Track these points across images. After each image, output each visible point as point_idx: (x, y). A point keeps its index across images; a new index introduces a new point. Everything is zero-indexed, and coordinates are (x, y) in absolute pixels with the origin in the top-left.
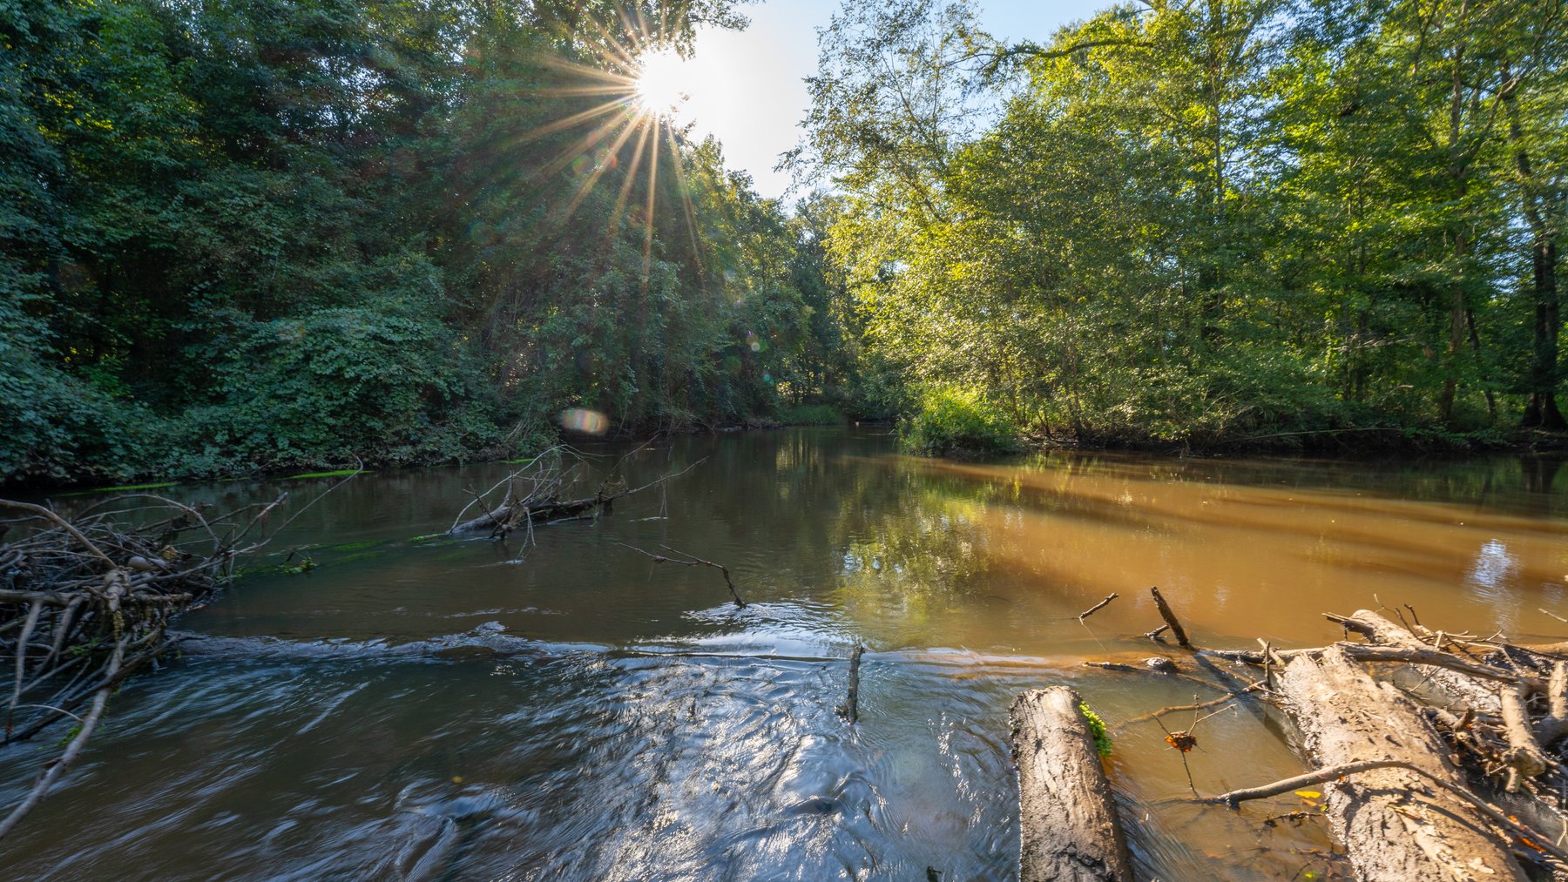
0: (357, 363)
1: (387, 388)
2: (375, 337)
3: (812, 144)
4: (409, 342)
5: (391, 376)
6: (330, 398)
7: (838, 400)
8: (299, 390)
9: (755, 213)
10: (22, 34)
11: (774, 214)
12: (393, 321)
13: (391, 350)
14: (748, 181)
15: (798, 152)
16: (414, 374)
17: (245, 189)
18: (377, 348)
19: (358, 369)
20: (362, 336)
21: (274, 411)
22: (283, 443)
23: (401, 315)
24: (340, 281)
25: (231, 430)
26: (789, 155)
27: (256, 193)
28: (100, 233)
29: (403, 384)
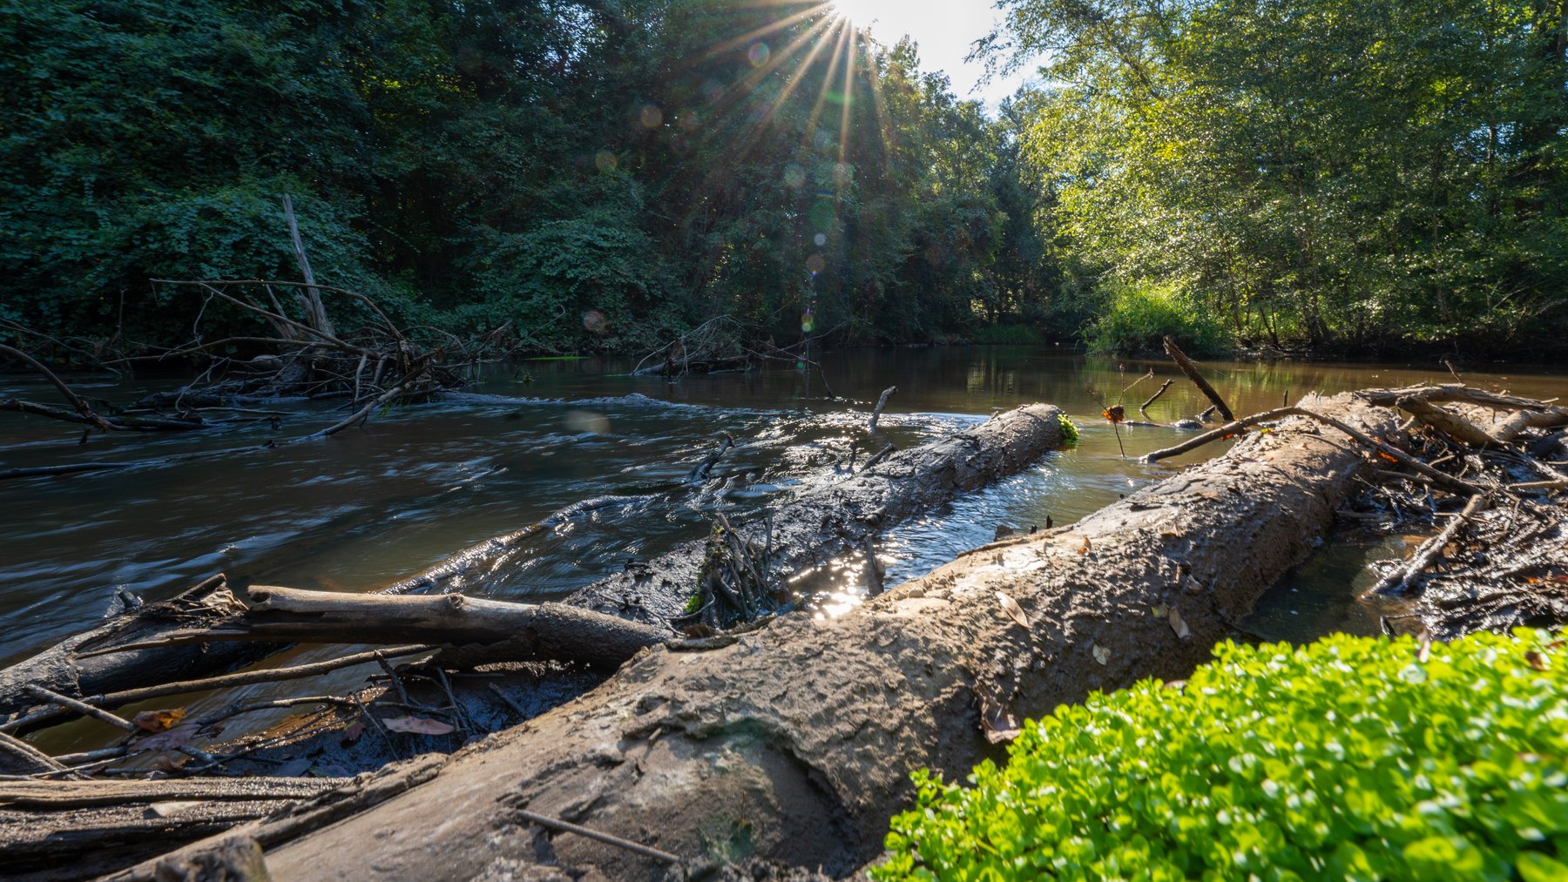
0: (576, 266)
1: (599, 287)
2: (590, 244)
3: (1009, 26)
4: (616, 249)
5: (602, 277)
6: (556, 296)
7: (1037, 318)
8: (534, 290)
9: (951, 117)
10: (338, 10)
11: (972, 117)
12: (604, 231)
13: (602, 255)
14: (945, 82)
15: (993, 37)
16: (621, 275)
17: (490, 124)
18: (591, 254)
19: (576, 271)
20: (579, 243)
21: (516, 306)
22: (524, 333)
23: (610, 225)
24: (562, 197)
25: (487, 322)
26: (983, 42)
27: (498, 125)
28: (395, 168)
29: (611, 285)
